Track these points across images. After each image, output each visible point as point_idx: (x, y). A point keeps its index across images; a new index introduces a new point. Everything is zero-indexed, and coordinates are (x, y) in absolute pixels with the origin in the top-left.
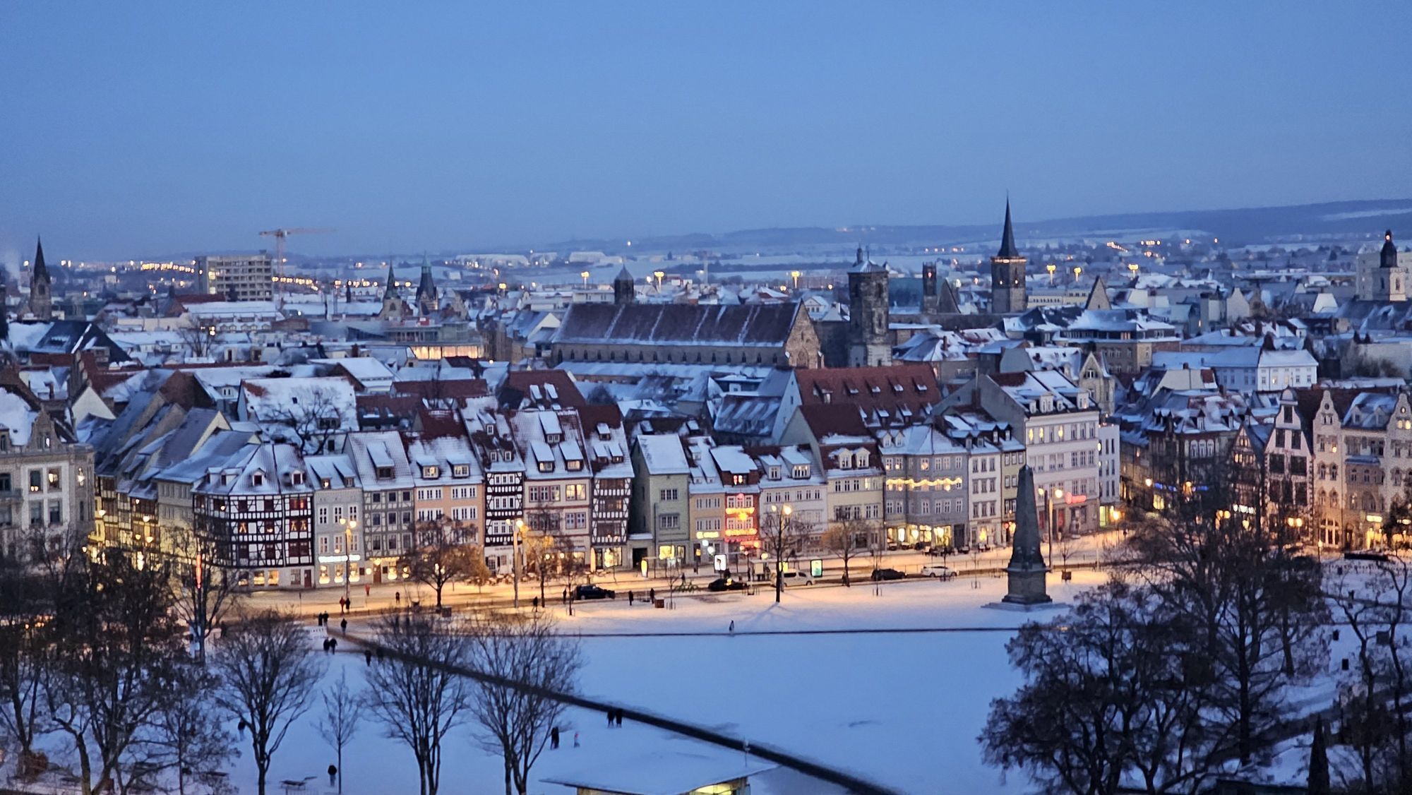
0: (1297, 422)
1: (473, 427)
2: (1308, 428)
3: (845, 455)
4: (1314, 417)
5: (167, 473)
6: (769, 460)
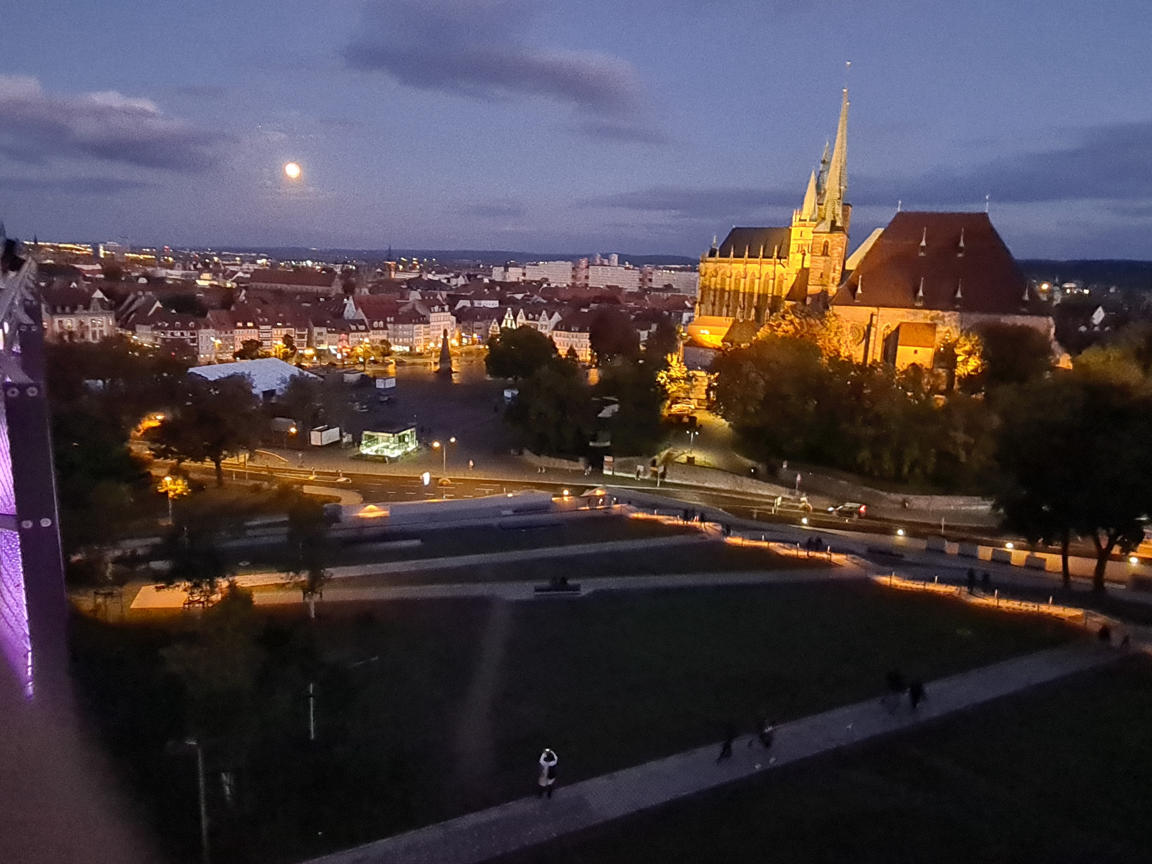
0: (512, 317)
2: (515, 319)
4: (517, 316)
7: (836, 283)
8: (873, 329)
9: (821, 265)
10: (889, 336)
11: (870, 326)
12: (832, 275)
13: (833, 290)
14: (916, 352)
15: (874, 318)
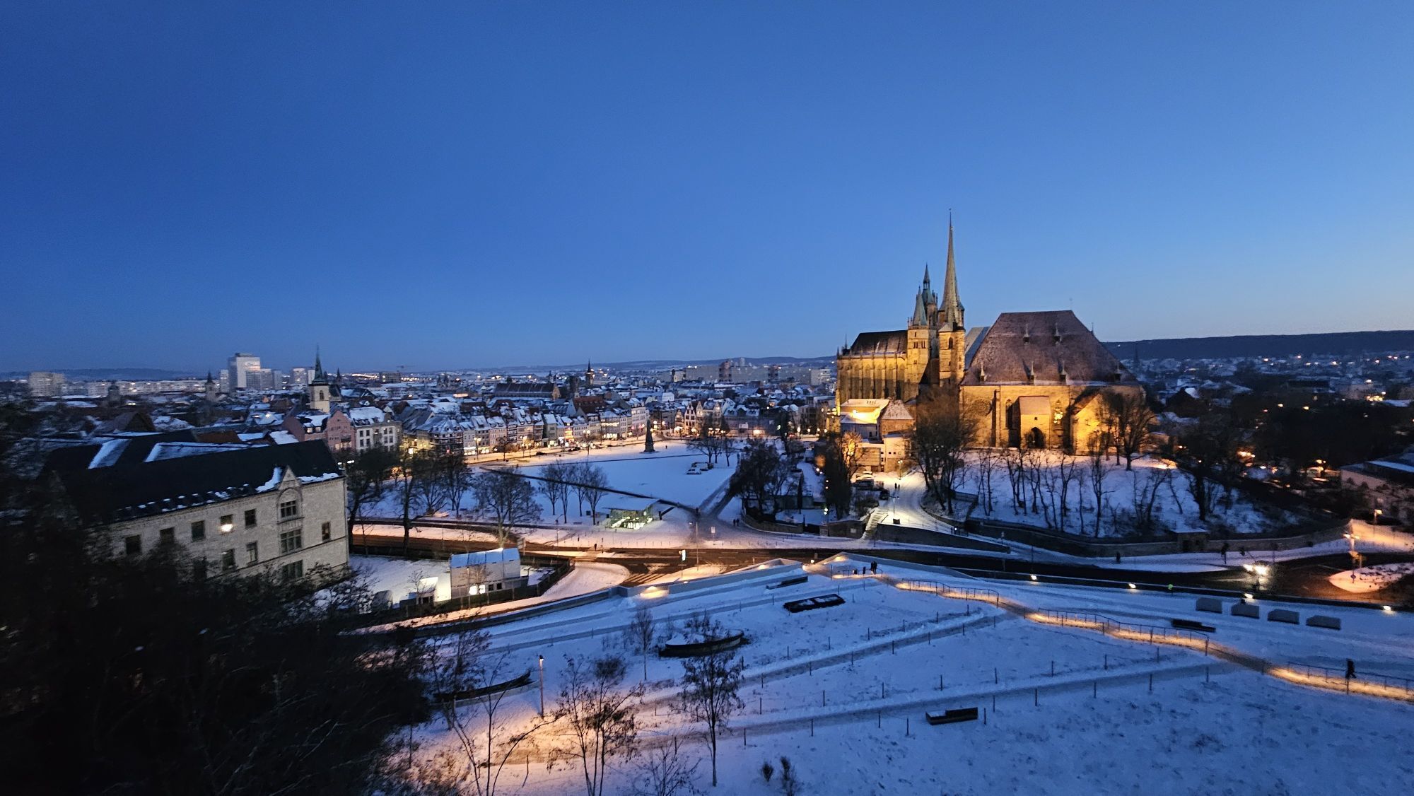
0: (692, 408)
1: (503, 414)
2: (695, 409)
3: (592, 418)
4: (696, 407)
5: (419, 427)
6: (575, 420)
7: (963, 369)
8: (998, 403)
9: (949, 356)
10: (1011, 407)
11: (995, 400)
12: (959, 363)
13: (961, 374)
14: (1036, 419)
15: (998, 394)
